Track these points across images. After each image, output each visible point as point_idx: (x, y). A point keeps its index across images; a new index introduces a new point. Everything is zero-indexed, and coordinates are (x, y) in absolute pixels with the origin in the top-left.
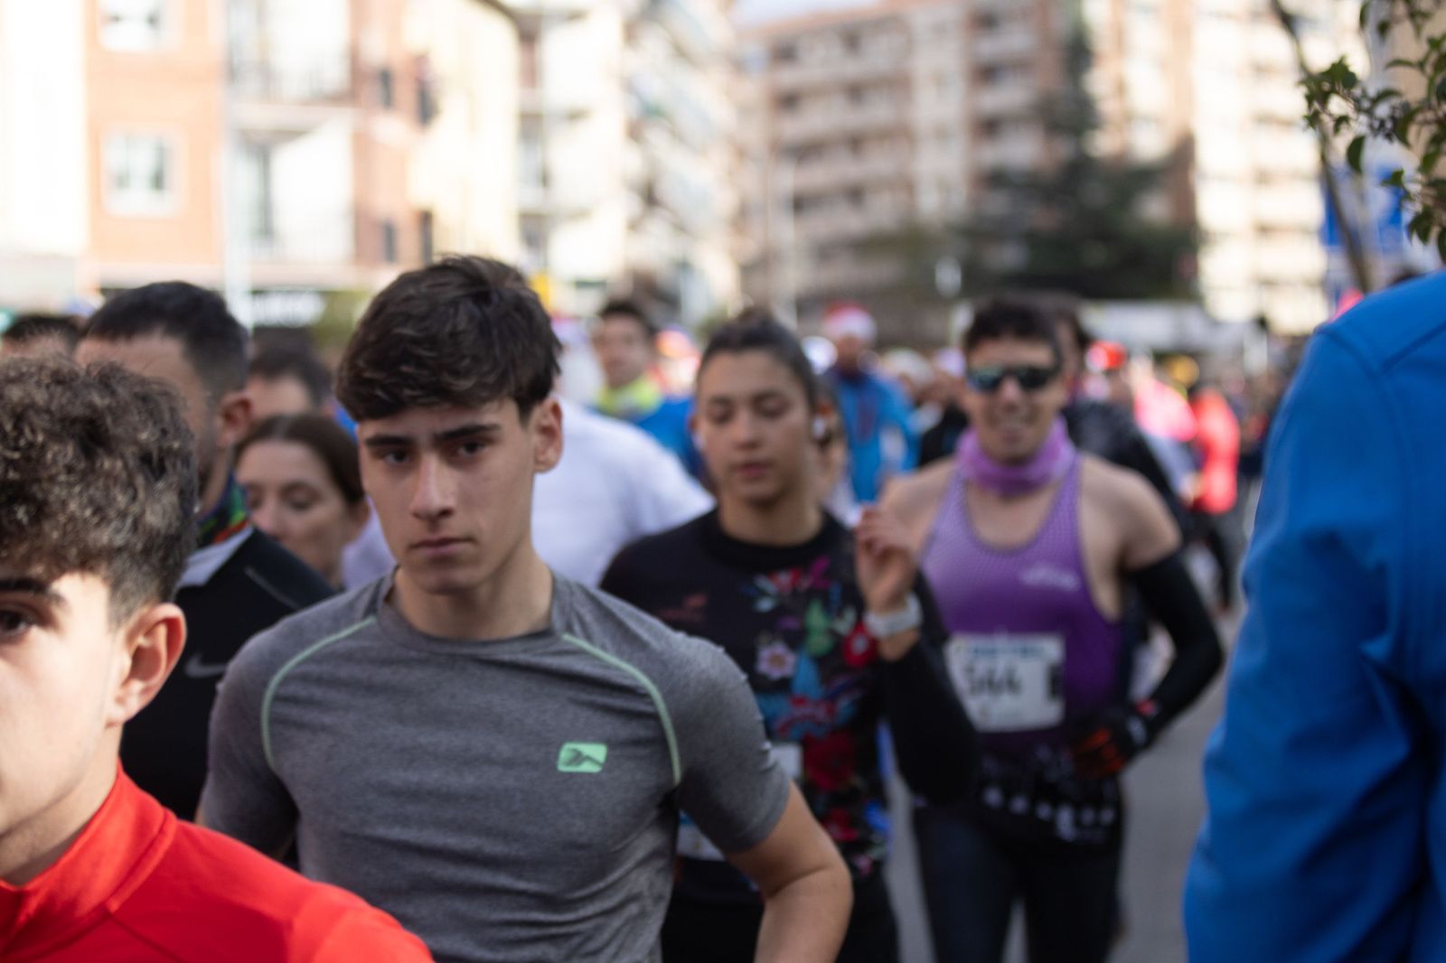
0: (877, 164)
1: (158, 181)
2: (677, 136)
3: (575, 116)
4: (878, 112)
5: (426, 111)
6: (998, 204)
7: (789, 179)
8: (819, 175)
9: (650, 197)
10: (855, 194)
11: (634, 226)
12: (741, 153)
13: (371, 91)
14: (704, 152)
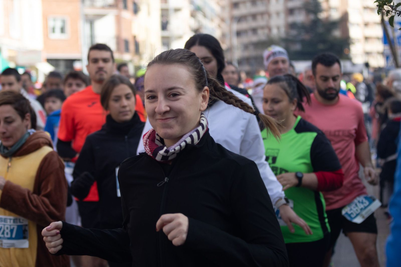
0: (260, 22)
1: (63, 30)
2: (205, 16)
3: (177, 10)
4: (260, 8)
5: (136, 10)
6: (294, 32)
7: (236, 27)
8: (244, 26)
10: (254, 31)
12: (223, 20)
13: (121, 5)
14: (212, 20)
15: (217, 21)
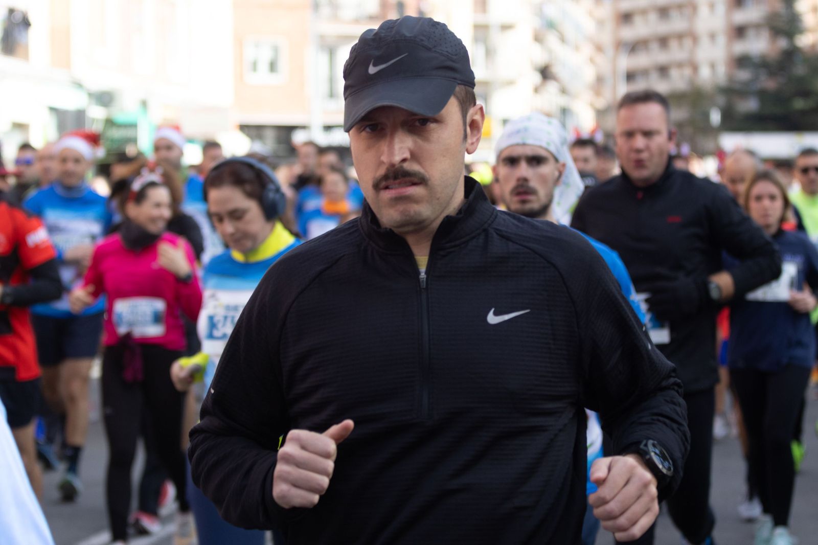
0: (676, 53)
1: (273, 67)
2: (563, 39)
3: (505, 27)
4: (677, 24)
6: (744, 75)
7: (625, 62)
8: (642, 60)
9: (545, 73)
10: (663, 70)
11: (536, 90)
12: (599, 48)
13: (393, 13)
14: (577, 48)
15: (587, 50)
